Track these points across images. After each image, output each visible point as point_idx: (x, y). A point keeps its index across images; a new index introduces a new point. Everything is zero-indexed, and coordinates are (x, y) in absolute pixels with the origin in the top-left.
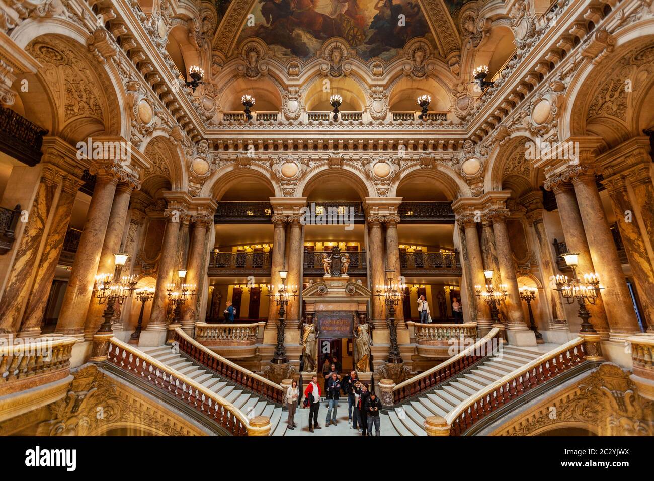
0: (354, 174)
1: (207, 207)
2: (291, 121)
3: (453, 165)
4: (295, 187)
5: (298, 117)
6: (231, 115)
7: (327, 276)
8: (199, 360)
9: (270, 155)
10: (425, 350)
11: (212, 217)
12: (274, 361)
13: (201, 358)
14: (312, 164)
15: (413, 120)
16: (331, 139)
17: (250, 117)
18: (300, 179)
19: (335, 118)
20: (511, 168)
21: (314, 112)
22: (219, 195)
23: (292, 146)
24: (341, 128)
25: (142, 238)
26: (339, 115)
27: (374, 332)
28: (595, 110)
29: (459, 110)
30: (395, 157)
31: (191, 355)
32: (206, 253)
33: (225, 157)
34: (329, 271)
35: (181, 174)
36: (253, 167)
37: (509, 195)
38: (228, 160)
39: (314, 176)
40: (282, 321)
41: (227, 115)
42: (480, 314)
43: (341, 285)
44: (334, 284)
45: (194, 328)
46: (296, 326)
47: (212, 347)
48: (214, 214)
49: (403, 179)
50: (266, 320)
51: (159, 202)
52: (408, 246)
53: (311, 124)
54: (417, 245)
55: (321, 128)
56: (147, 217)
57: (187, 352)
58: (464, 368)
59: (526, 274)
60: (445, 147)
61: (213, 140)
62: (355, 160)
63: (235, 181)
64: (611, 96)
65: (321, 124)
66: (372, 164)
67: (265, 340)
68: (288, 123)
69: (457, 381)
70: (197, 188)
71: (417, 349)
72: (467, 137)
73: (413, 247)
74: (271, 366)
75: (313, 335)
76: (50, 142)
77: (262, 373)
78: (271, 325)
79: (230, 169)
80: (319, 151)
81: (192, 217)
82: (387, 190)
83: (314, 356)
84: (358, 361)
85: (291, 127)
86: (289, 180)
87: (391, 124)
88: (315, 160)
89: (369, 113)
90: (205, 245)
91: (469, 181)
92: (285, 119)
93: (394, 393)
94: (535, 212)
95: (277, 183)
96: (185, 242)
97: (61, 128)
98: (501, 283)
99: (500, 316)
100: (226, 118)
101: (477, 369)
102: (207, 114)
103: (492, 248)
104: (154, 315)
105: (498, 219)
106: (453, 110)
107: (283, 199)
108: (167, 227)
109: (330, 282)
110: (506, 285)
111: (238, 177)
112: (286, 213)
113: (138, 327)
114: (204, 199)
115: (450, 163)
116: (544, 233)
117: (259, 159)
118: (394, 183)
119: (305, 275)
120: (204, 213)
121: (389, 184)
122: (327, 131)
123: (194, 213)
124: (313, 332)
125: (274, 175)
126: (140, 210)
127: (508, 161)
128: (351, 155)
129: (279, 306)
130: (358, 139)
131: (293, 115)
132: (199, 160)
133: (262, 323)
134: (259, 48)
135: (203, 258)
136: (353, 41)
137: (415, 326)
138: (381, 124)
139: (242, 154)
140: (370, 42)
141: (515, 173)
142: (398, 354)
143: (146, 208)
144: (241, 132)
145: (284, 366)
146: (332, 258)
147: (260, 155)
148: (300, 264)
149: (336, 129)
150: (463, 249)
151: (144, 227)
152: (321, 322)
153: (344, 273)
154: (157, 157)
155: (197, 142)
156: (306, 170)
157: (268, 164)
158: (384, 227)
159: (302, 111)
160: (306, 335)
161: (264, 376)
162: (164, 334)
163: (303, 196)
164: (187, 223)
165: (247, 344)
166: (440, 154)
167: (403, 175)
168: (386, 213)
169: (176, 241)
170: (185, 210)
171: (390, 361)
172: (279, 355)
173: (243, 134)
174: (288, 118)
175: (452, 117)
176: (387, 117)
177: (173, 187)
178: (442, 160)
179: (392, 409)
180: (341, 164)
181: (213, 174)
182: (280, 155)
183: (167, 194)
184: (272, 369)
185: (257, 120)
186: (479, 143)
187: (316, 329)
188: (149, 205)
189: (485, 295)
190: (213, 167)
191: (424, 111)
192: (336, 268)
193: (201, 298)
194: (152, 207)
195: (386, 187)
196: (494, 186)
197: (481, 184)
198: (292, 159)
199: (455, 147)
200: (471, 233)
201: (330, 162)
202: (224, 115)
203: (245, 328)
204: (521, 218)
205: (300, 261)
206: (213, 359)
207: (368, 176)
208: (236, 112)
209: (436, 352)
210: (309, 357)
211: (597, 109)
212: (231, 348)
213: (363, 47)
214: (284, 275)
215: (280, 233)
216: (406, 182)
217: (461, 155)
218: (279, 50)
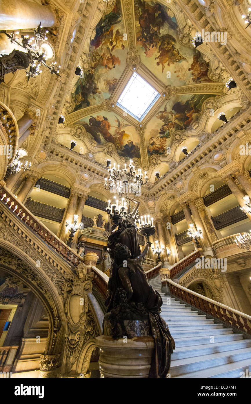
1: (38, 174)
3: (145, 201)
7: (95, 226)
18: (89, 182)
20: (163, 207)
21: (98, 162)
23: (88, 169)
33: (55, 158)
34: (96, 224)
35: (34, 151)
36: (68, 168)
40: (71, 240)
44: (98, 231)
60: (142, 195)
61: (52, 148)
72: (150, 193)
80: (99, 176)
81: (28, 174)
85: (90, 161)
86: (84, 180)
88: (96, 178)
91: (149, 209)
95: (78, 179)
105: (160, 222)
107: (81, 186)
109: (96, 229)
112: (80, 193)
120: (36, 176)
122: (104, 170)
125: (77, 176)
129: (70, 233)
131: (90, 158)
132: (43, 151)
134: (83, 130)
136: (117, 148)
140: (122, 151)
146: (98, 219)
147: (73, 166)
153: (103, 227)
155: (45, 145)
157: (75, 170)
159: (94, 159)
164: (24, 176)
173: (68, 153)
182: (82, 170)
186: (154, 196)
190: (48, 159)
196: (158, 211)
197: (153, 210)
198: (87, 173)
199: (145, 196)
213: (120, 151)
217: (147, 198)
218: (90, 135)
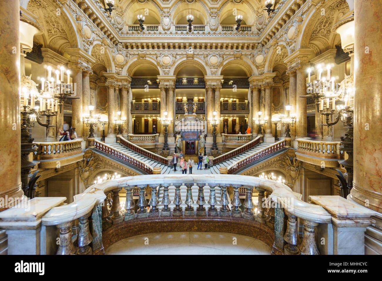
0: (199, 62)
1: (126, 80)
2: (166, 31)
3: (251, 58)
4: (170, 70)
5: (170, 28)
6: (133, 27)
7: (186, 114)
8: (132, 149)
9: (156, 52)
10: (228, 145)
11: (130, 85)
12: (164, 149)
13: (133, 148)
14: (178, 57)
15: (233, 31)
16: (187, 43)
17: (143, 29)
18: (172, 65)
19: (190, 29)
20: (279, 60)
21: (178, 25)
22: (132, 73)
23: (167, 46)
24: (193, 36)
25: (97, 96)
26: (192, 27)
27: (207, 138)
28: (315, 33)
29: (258, 24)
30: (221, 53)
31: (128, 147)
32: (129, 103)
33: (132, 53)
34: (187, 112)
35: (111, 63)
36: (147, 59)
37: (275, 75)
38: (134, 55)
39: (179, 64)
40: (166, 133)
41: (131, 27)
42: (254, 130)
43: (192, 118)
44: (190, 117)
45: (128, 136)
46: (173, 136)
47: (137, 144)
48: (130, 84)
49: (225, 65)
50: (159, 133)
51: (102, 78)
52: (229, 99)
53: (176, 33)
54: (233, 98)
55: (182, 36)
56: (97, 86)
57: (126, 146)
58: (243, 152)
59: (278, 113)
60: (248, 48)
61: (124, 43)
62: (200, 55)
63: (139, 66)
64: (324, 26)
65: (182, 33)
66: (209, 57)
67: (159, 141)
68: (163, 32)
69: (239, 156)
70: (120, 71)
71: (225, 145)
72: (260, 41)
73: (231, 99)
74: (163, 151)
75: (180, 139)
76: (45, 51)
77: (159, 154)
78: (162, 135)
79: (136, 59)
80: (182, 49)
81: (119, 85)
82: (216, 71)
83: (181, 147)
84: (200, 149)
85: (166, 35)
86: (166, 66)
87: (220, 33)
88: (179, 55)
89: (208, 26)
90: (128, 99)
91: (257, 67)
92: (162, 30)
93: (213, 161)
94: (287, 83)
95: (160, 67)
96: (118, 98)
97: (48, 43)
98: (265, 117)
99: (262, 131)
100: (130, 29)
101: (248, 152)
102: (119, 26)
103: (264, 101)
104: (110, 131)
105: (268, 87)
106: (255, 24)
107: (164, 76)
108: (108, 91)
109: (187, 117)
110: (267, 118)
111: (140, 64)
112: (166, 83)
113: (104, 136)
114: (125, 76)
115: (250, 57)
116: (289, 94)
117: (150, 54)
118: (220, 67)
119: (176, 113)
120: (125, 83)
121: (217, 68)
122: (185, 38)
123: (120, 83)
124: (180, 138)
125: (158, 63)
126: (93, 82)
127: (277, 57)
128: (198, 52)
129: (165, 127)
130: (202, 43)
131: (166, 28)
132: (119, 55)
133: (158, 134)
135: (128, 105)
137: (225, 135)
138: (215, 33)
139: (141, 51)
141: (280, 63)
142: (216, 146)
143: (96, 81)
144: (139, 38)
145: (168, 151)
146: (188, 106)
147: (151, 52)
148: (174, 108)
149: (190, 36)
150: (251, 101)
151: (97, 91)
152: (184, 134)
153: (194, 112)
154: (97, 54)
155: (116, 45)
156: (175, 60)
157: (155, 57)
158: (214, 91)
159: (172, 24)
160: (177, 139)
161: (160, 155)
162: (115, 139)
163: (174, 75)
164: (118, 89)
165: (152, 143)
166: (245, 51)
167: (224, 63)
168: (215, 84)
169: (114, 98)
170: (116, 82)
171: (213, 149)
172: (165, 147)
173: (140, 40)
174: (164, 30)
175: (254, 29)
176: (219, 29)
177: (108, 70)
178: (246, 55)
179: (212, 166)
180: (193, 58)
181: (127, 63)
182: (161, 52)
183: (105, 74)
184: (163, 152)
185: (147, 30)
186: (265, 46)
187: (182, 137)
188: (97, 80)
189: (257, 122)
190: (127, 59)
191: (239, 25)
192: (190, 111)
193: (129, 124)
194: (99, 80)
195: (216, 70)
196: (269, 70)
197: (263, 69)
198: (167, 54)
199: (253, 48)
200: (255, 93)
201: (188, 56)
202: (129, 27)
203: (150, 136)
204: (280, 86)
205: (174, 107)
206: (138, 148)
207: (207, 64)
208: (135, 25)
209: (232, 146)
210: (178, 148)
211: (316, 33)
212: (145, 144)
214: (166, 113)
215: (164, 93)
216: (227, 67)
217: (255, 52)
